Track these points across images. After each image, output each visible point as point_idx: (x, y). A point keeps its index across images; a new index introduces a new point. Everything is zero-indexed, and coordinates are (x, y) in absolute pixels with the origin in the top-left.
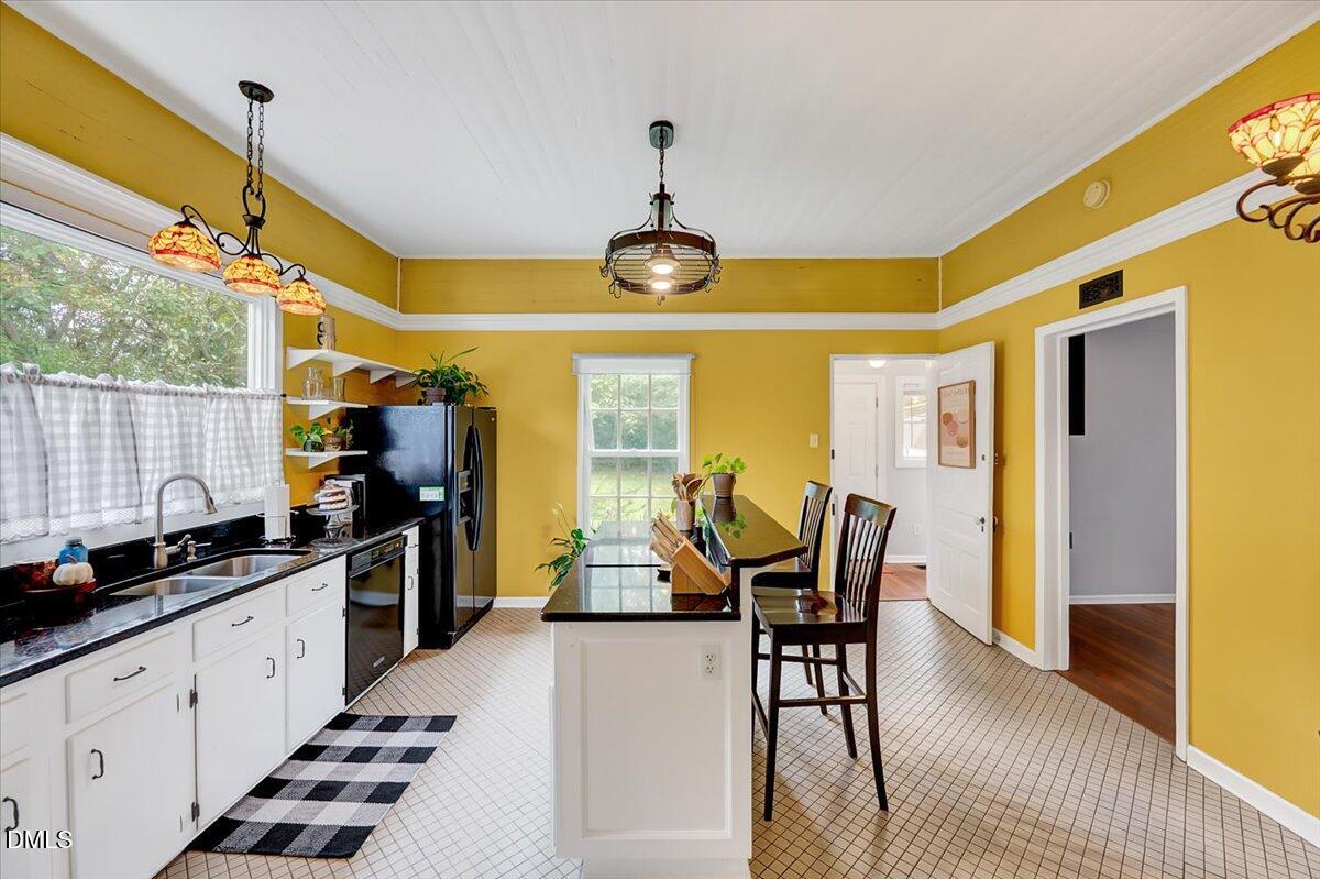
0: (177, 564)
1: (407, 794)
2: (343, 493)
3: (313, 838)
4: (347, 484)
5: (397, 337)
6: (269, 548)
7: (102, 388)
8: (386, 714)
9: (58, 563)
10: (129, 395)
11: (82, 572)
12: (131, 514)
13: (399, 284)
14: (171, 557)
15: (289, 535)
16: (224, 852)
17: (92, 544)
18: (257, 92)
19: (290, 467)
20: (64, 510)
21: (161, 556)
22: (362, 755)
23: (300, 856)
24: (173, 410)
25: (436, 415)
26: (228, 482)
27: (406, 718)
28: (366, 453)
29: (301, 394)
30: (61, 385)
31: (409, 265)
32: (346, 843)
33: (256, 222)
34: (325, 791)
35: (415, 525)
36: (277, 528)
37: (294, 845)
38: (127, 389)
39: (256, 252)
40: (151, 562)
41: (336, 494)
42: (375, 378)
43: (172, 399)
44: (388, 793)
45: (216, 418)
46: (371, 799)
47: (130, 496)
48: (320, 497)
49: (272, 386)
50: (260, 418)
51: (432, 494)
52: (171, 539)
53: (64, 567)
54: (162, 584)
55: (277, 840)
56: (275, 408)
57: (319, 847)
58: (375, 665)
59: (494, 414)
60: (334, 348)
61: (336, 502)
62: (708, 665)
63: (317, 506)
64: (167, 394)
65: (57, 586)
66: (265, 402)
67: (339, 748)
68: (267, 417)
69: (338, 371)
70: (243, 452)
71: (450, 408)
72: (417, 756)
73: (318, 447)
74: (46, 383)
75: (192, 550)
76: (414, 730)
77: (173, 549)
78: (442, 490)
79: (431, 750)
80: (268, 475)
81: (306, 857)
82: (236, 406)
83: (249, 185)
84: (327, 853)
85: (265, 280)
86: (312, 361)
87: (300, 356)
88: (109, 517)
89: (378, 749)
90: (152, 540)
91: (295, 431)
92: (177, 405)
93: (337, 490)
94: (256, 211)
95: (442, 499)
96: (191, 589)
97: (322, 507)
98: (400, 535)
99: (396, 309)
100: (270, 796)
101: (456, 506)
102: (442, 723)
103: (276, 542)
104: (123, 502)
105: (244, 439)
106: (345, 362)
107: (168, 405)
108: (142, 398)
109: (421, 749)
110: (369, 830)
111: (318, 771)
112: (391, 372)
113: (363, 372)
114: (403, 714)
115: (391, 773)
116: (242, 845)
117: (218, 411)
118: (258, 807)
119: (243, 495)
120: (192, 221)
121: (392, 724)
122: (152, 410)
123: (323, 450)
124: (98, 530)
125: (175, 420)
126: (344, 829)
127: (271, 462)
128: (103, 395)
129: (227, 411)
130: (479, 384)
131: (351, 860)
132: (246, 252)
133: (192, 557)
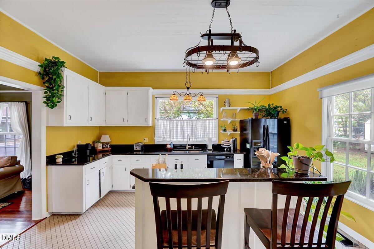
0: (191, 149)
5: (270, 96)
11: (171, 147)
12: (182, 140)
13: (271, 80)
15: (212, 149)
17: (174, 143)
19: (221, 135)
20: (173, 138)
29: (222, 118)
31: (273, 72)
35: (243, 154)
36: (210, 147)
40: (186, 148)
41: (226, 142)
47: (182, 137)
53: (169, 145)
54: (186, 152)
56: (215, 122)
59: (288, 120)
60: (229, 106)
63: (223, 144)
66: (212, 121)
68: (213, 124)
69: (238, 111)
71: (250, 119)
74: (172, 120)
75: (193, 147)
78: (249, 145)
83: (187, 82)
86: (224, 110)
87: (221, 109)
88: (179, 140)
94: (188, 86)
95: (249, 148)
101: (252, 151)
108: (185, 121)
127: (214, 133)
128: (179, 121)
132: (186, 94)
133: (193, 149)
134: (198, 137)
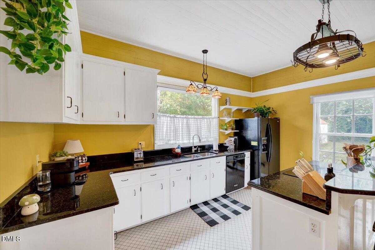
0: (196, 152)
1: (229, 220)
2: (231, 141)
3: (208, 218)
4: (233, 139)
5: (251, 99)
6: (214, 152)
7: (184, 118)
8: (235, 199)
9: (177, 148)
10: (188, 119)
11: (179, 151)
12: (188, 141)
13: (252, 84)
14: (195, 151)
15: (218, 149)
16: (194, 211)
17: (182, 146)
18: (205, 52)
19: (221, 134)
20: (179, 139)
21: (194, 150)
22: (225, 206)
23: (204, 220)
24: (196, 121)
25: (256, 120)
26: (207, 136)
27: (239, 202)
28: (238, 131)
29: (223, 117)
30: (178, 118)
31: (254, 79)
32: (212, 223)
33: (205, 80)
34: (215, 210)
35: (249, 151)
36: (216, 148)
37: (204, 217)
38: (188, 118)
39: (205, 87)
40: (192, 151)
41: (229, 141)
42: (244, 111)
43: (196, 119)
44: (226, 218)
45: (204, 123)
46: (221, 217)
47: (188, 138)
48: (226, 142)
49: (217, 115)
50: (213, 123)
51: (254, 143)
52: (195, 147)
53: (177, 149)
54: (192, 155)
55: (202, 215)
56: (217, 120)
57: (208, 220)
58: (235, 186)
59: (279, 120)
60: (230, 105)
61: (230, 143)
62: (313, 227)
63: (225, 144)
64: (195, 118)
65: (175, 152)
66: (214, 119)
67: (222, 202)
68: (215, 123)
69: (233, 110)
70: (209, 130)
71: (259, 118)
72: (236, 213)
73: (226, 130)
74: (176, 118)
75: (199, 150)
76: (239, 206)
77: (196, 149)
78: (257, 142)
79: (240, 213)
80: (215, 135)
81: (205, 221)
82: (208, 120)
83: (204, 73)
84: (208, 223)
85: (206, 92)
86: (225, 109)
87: (222, 108)
88: (185, 141)
89: (229, 206)
90: (192, 147)
91: (222, 125)
92: (197, 120)
93: (229, 140)
94: (205, 78)
95: (257, 145)
96: (197, 157)
97: (227, 144)
98: (244, 153)
99: (251, 92)
100: (205, 205)
101: (261, 148)
102: (246, 208)
103: (215, 151)
104: (187, 139)
105: (209, 127)
106: (234, 108)
107: (195, 121)
108: (191, 119)
109: (238, 211)
110: (218, 223)
111: (215, 205)
112: (247, 109)
113: (240, 110)
114: (238, 201)
115: (228, 213)
116: (197, 212)
117: (204, 121)
118: (203, 206)
119: (210, 140)
120: (192, 84)
121: (235, 202)
122: (193, 122)
123: (227, 130)
124: (184, 144)
125: (196, 124)
126: (213, 220)
127: (216, 133)
128: (185, 119)
129: (206, 121)
130: (274, 111)
131: (211, 227)
132: (203, 87)
133: (199, 151)
134: (203, 137)
